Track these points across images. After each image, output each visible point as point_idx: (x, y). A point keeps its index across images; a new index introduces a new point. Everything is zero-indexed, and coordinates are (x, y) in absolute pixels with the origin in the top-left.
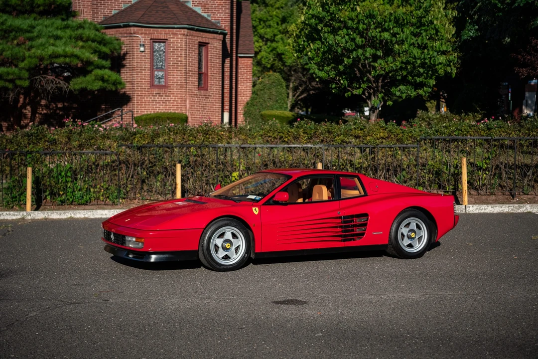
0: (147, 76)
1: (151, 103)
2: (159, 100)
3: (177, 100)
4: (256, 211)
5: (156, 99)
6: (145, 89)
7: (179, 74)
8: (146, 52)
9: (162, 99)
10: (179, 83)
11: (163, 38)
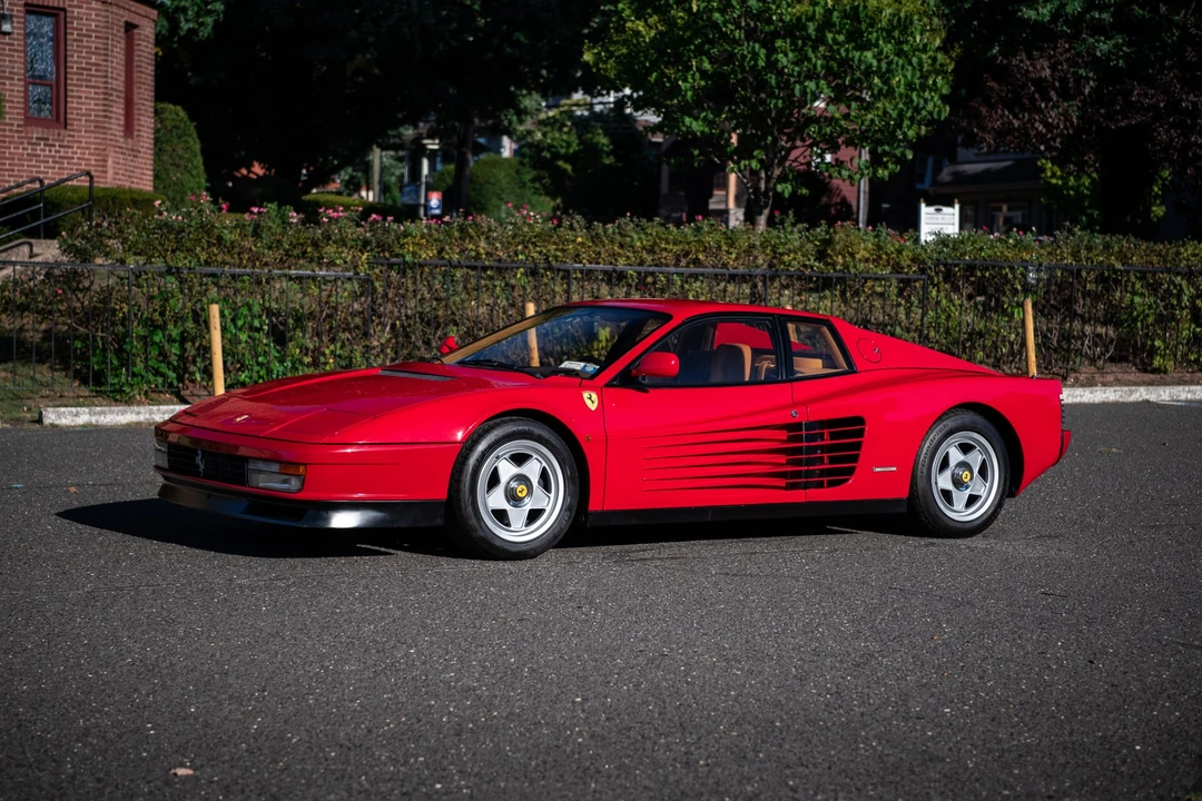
0: (16, 94)
1: (26, 160)
2: (45, 156)
3: (87, 156)
4: (591, 400)
5: (38, 152)
6: (13, 125)
7: (93, 95)
8: (15, 36)
9: (53, 153)
10: (92, 118)
11: (56, 5)
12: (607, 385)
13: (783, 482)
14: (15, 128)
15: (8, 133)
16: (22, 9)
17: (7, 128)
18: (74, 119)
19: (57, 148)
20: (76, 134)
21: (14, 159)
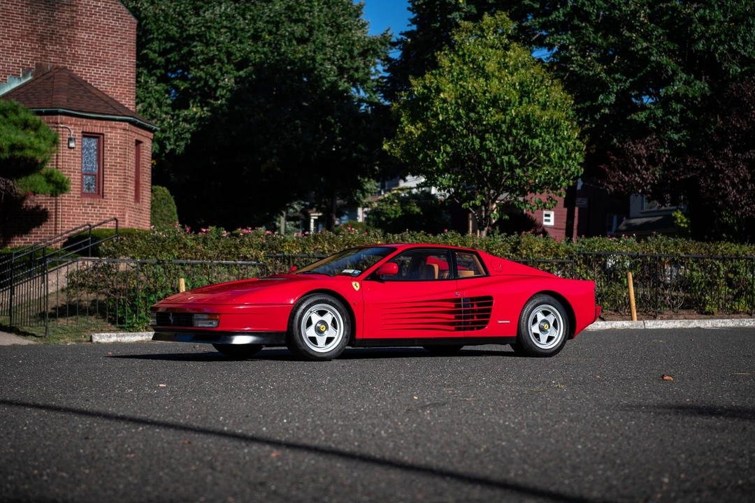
0: (77, 180)
1: (81, 216)
2: (92, 213)
3: (114, 213)
4: (356, 286)
5: (88, 211)
6: (74, 197)
7: (118, 180)
8: (77, 149)
9: (96, 212)
10: (117, 192)
11: (98, 132)
12: (364, 280)
13: (453, 328)
14: (76, 199)
15: (72, 202)
16: (80, 135)
17: (72, 199)
18: (108, 193)
19: (98, 209)
20: (108, 201)
21: (75, 215)
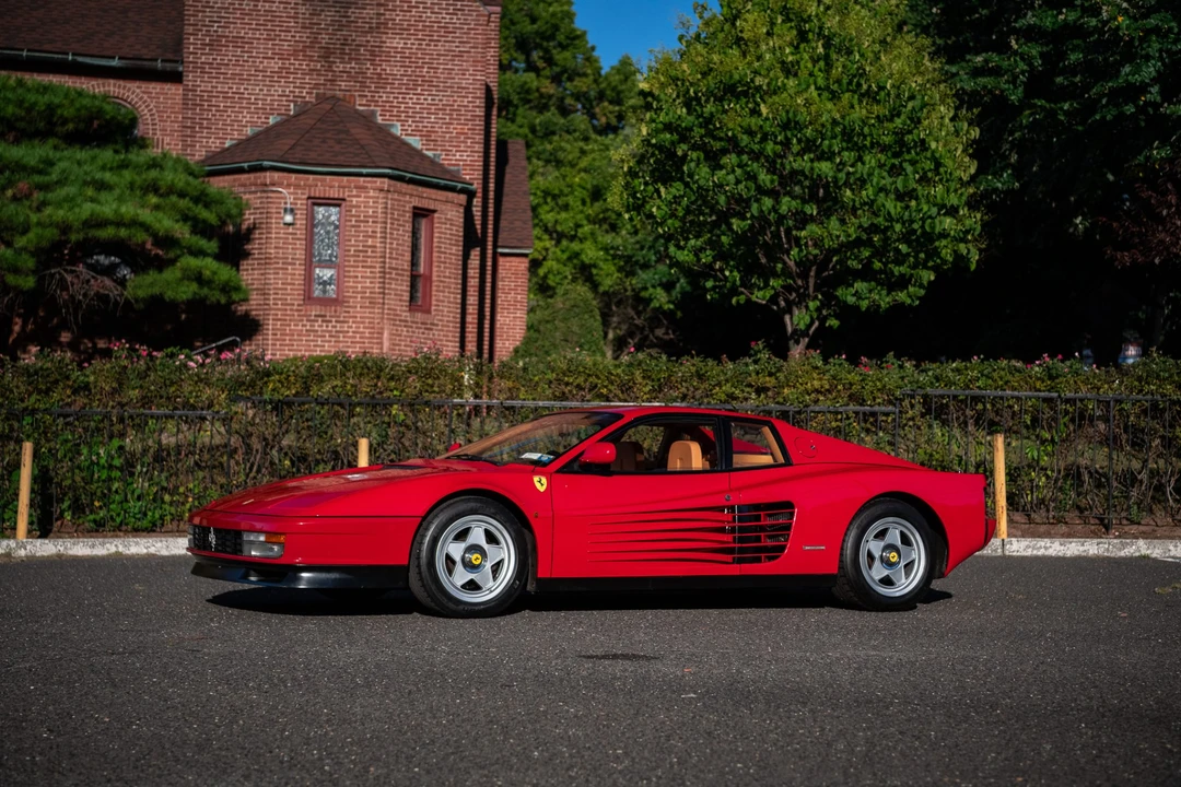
0: (297, 277)
1: (305, 335)
2: (322, 331)
3: (361, 330)
4: (541, 483)
5: (316, 328)
6: (293, 305)
7: (368, 274)
8: (298, 226)
9: (330, 328)
10: (368, 295)
11: (336, 196)
12: (558, 472)
14: (295, 307)
15: (288, 312)
16: (305, 202)
17: (288, 307)
18: (351, 297)
19: (334, 324)
20: (351, 310)
21: (293, 335)
